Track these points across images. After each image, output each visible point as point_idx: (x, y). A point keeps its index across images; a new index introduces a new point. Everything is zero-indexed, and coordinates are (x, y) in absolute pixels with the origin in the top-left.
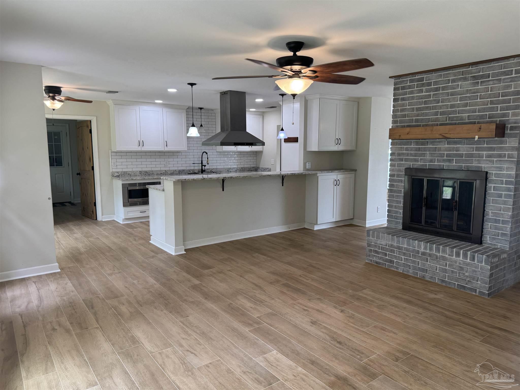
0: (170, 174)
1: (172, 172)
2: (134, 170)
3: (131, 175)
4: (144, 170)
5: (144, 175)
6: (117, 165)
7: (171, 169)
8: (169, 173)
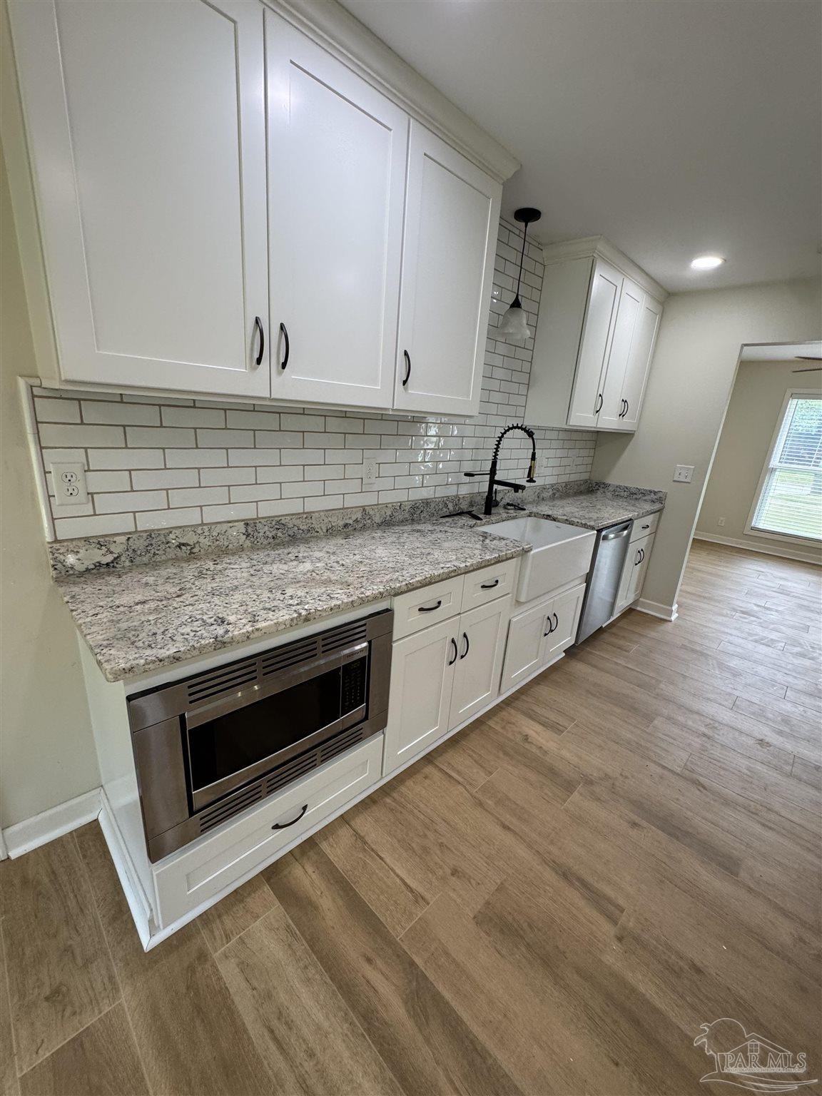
0: (379, 525)
1: (389, 513)
2: (211, 516)
3: (194, 550)
4: (266, 510)
5: (266, 542)
6: (92, 494)
7: (387, 498)
8: (377, 519)
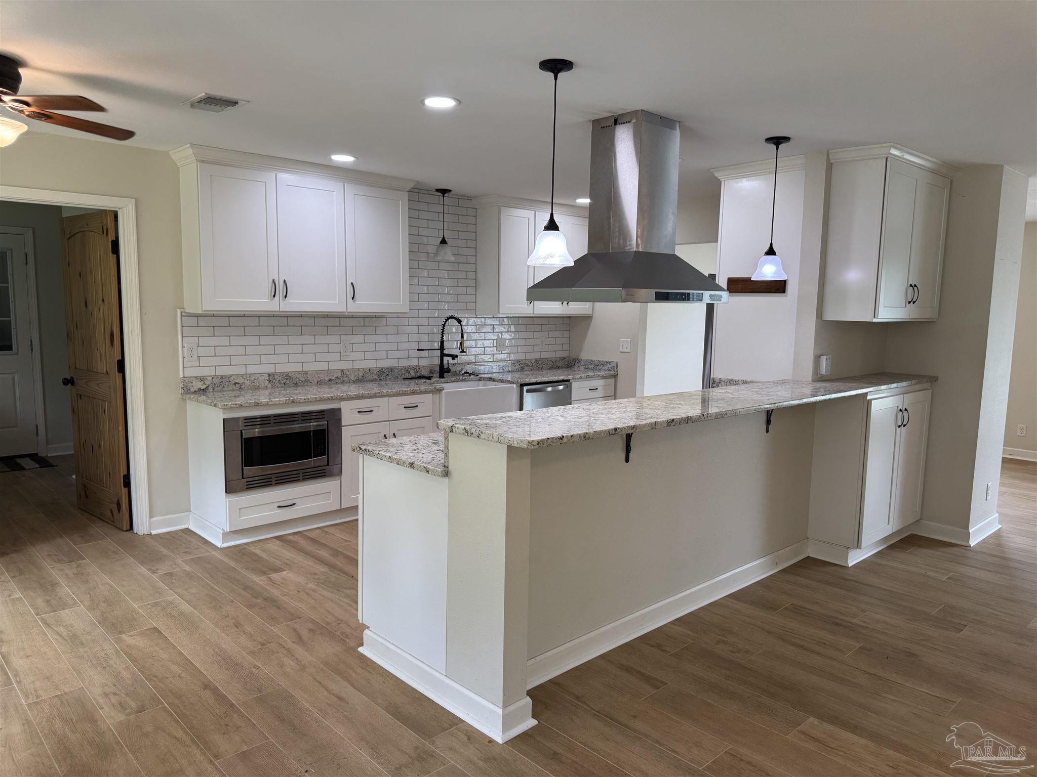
0: (354, 382)
1: (361, 374)
2: (251, 370)
3: (242, 387)
4: (281, 369)
5: (280, 386)
6: (199, 357)
7: (357, 365)
8: (352, 377)
